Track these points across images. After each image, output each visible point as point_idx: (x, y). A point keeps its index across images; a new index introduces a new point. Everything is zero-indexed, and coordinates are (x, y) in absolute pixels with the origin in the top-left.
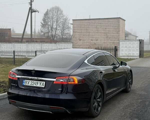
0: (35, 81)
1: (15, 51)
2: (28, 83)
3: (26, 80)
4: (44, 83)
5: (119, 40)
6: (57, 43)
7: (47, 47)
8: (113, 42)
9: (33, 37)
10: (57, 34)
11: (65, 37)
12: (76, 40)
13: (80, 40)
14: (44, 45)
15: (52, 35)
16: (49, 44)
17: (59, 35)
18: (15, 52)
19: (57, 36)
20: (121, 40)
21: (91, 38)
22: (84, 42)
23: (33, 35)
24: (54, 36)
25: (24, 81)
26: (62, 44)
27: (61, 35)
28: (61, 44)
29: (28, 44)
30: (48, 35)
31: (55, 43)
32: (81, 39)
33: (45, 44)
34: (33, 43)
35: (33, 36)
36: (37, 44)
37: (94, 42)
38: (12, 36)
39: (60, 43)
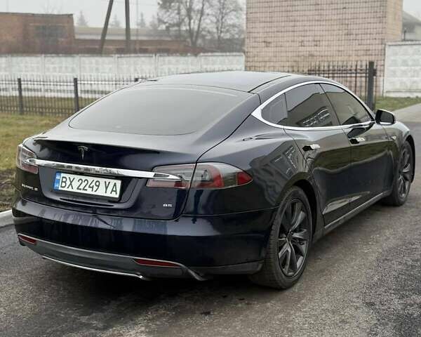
0: (90, 179)
1: (79, 79)
2: (71, 184)
3: (63, 175)
4: (119, 183)
5: (382, 42)
6: (202, 54)
7: (171, 66)
8: (365, 47)
9: (133, 38)
10: (203, 30)
11: (228, 36)
12: (256, 44)
13: (267, 44)
14: (164, 61)
15: (190, 32)
16: (179, 58)
17: (209, 32)
18: (79, 82)
19: (203, 33)
20: (390, 43)
21: (301, 39)
22: (278, 49)
23: (132, 33)
24: (195, 34)
25: (58, 177)
26: (214, 58)
27: (215, 30)
28: (211, 58)
29: (120, 59)
30: (180, 30)
31: (196, 55)
32: (269, 43)
33: (167, 59)
34: (133, 55)
35: (133, 36)
36: (143, 59)
37: (309, 49)
38: (77, 37)
39: (210, 54)
